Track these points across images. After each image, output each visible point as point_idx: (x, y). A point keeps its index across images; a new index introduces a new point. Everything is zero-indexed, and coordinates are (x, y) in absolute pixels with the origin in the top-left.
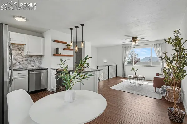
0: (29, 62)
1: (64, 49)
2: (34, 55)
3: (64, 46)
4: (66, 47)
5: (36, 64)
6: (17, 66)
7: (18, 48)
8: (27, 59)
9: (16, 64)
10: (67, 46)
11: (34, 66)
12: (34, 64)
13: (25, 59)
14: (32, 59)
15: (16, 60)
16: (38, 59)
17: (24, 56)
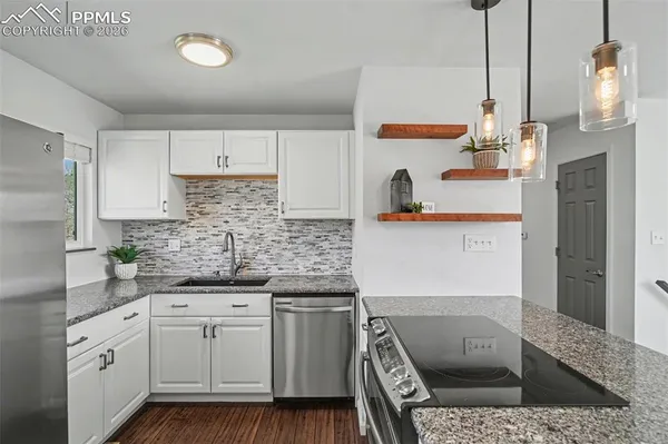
0: (302, 249)
1: (445, 176)
2: (321, 221)
3: (450, 154)
4: (465, 162)
5: (329, 257)
6: (261, 267)
7: (264, 192)
8: (294, 235)
9: (259, 256)
10: (469, 154)
11: (322, 267)
12: (319, 259)
13: (287, 234)
14: (311, 238)
15: (258, 241)
16: (338, 238)
17: (283, 223)
